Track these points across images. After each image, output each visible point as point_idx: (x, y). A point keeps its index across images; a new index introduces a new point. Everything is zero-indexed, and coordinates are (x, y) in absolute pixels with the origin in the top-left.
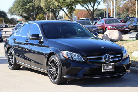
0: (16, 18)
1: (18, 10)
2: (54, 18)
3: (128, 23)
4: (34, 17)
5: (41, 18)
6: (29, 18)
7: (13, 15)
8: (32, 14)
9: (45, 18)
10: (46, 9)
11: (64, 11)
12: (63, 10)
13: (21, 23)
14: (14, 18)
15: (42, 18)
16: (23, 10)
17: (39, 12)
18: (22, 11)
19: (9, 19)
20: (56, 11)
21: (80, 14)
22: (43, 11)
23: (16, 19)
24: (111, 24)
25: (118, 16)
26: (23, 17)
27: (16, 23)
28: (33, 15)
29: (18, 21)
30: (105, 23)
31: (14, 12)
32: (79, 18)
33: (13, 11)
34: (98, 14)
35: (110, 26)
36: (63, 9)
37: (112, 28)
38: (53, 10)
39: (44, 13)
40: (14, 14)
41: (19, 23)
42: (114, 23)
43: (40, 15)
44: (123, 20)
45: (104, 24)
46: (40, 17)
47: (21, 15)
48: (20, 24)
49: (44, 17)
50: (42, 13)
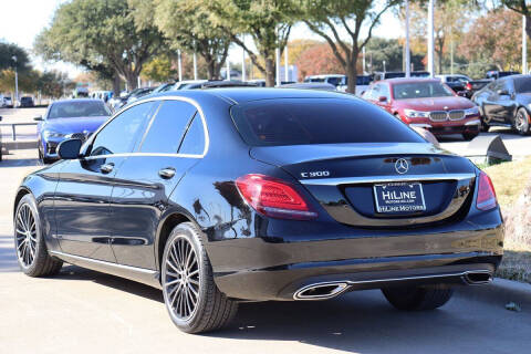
0: (64, 71)
1: (72, 42)
2: (208, 74)
3: (481, 97)
4: (133, 68)
5: (159, 72)
6: (113, 71)
7: (53, 61)
8: (125, 56)
9: (175, 72)
10: (179, 38)
11: (245, 48)
12: (242, 44)
13: (83, 90)
14: (55, 71)
15: (164, 74)
16: (90, 40)
17: (151, 49)
18: (87, 47)
19: (36, 74)
20: (216, 46)
21: (312, 57)
22: (167, 46)
23: (66, 76)
24: (414, 101)
25: (457, 69)
26: (89, 68)
27: (65, 91)
28: (127, 62)
29: (73, 85)
30: (394, 97)
31: (56, 50)
32: (304, 73)
33: (51, 44)
34: (378, 58)
35: (411, 107)
36: (241, 39)
37: (416, 115)
38: (205, 41)
39: (173, 55)
40: (56, 57)
41: (75, 93)
42: (429, 96)
43: (156, 61)
44: (471, 83)
45: (389, 101)
46: (155, 68)
47: (84, 62)
48: (80, 94)
49: (173, 68)
50: (164, 52)
